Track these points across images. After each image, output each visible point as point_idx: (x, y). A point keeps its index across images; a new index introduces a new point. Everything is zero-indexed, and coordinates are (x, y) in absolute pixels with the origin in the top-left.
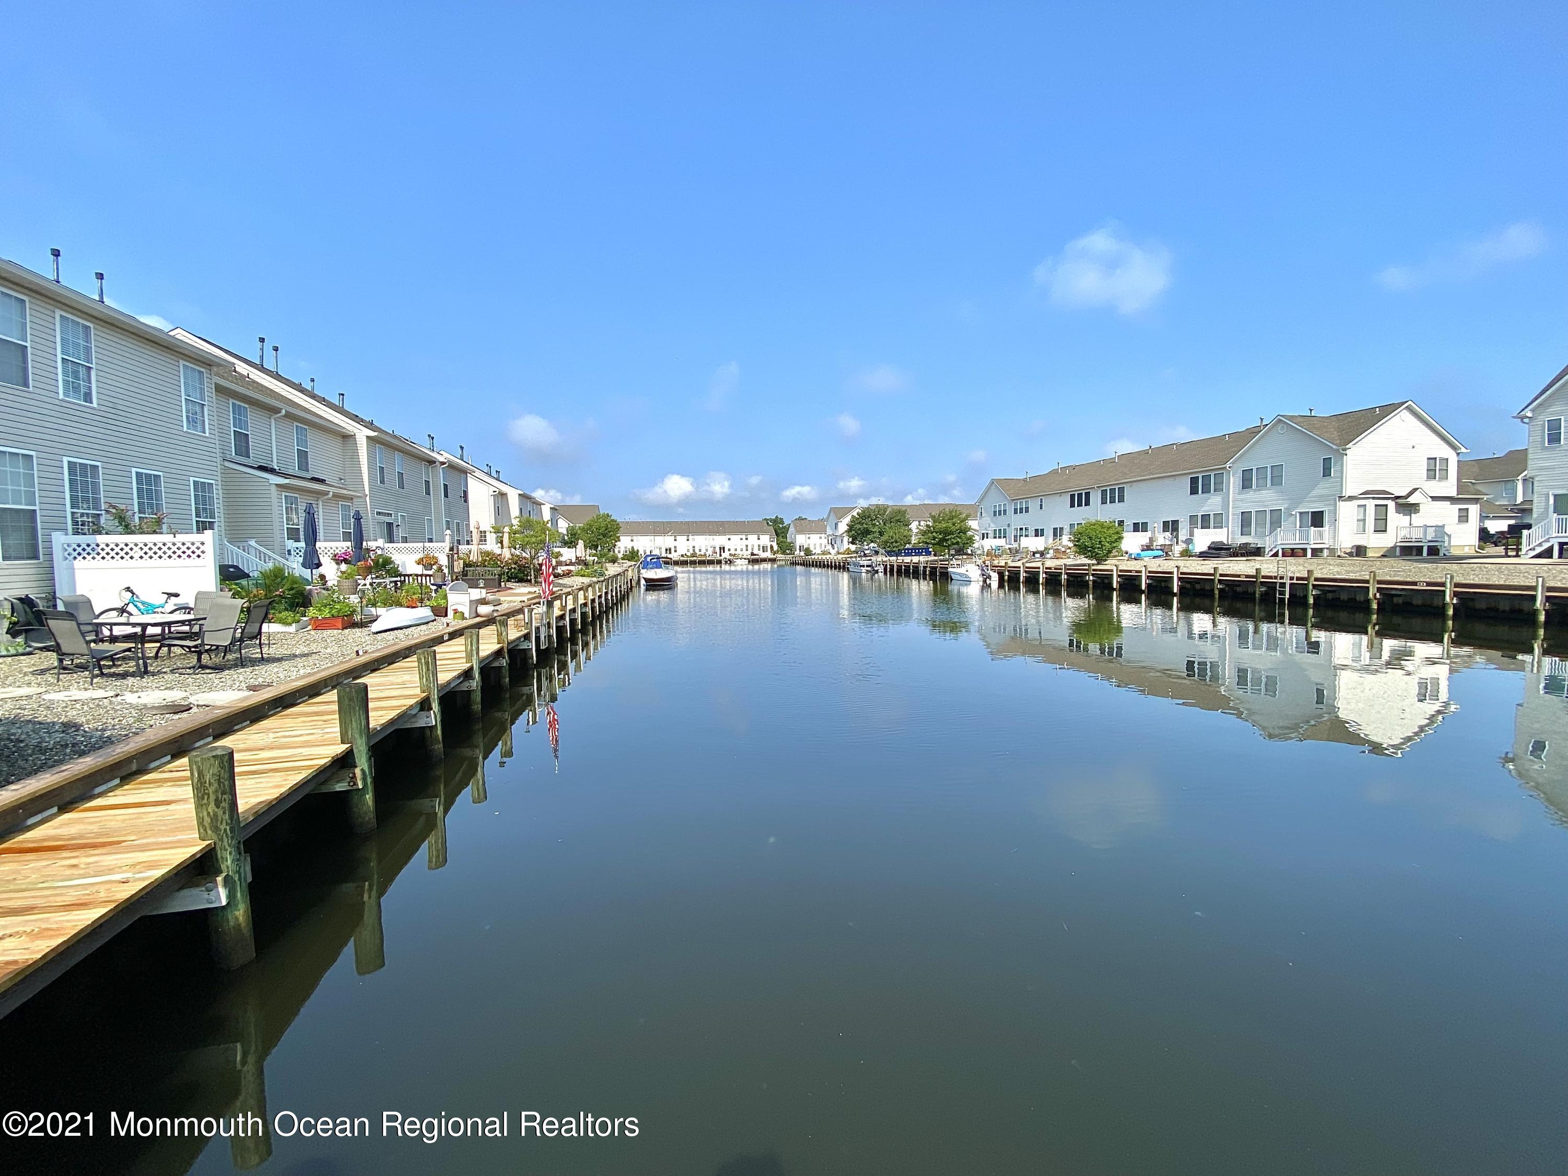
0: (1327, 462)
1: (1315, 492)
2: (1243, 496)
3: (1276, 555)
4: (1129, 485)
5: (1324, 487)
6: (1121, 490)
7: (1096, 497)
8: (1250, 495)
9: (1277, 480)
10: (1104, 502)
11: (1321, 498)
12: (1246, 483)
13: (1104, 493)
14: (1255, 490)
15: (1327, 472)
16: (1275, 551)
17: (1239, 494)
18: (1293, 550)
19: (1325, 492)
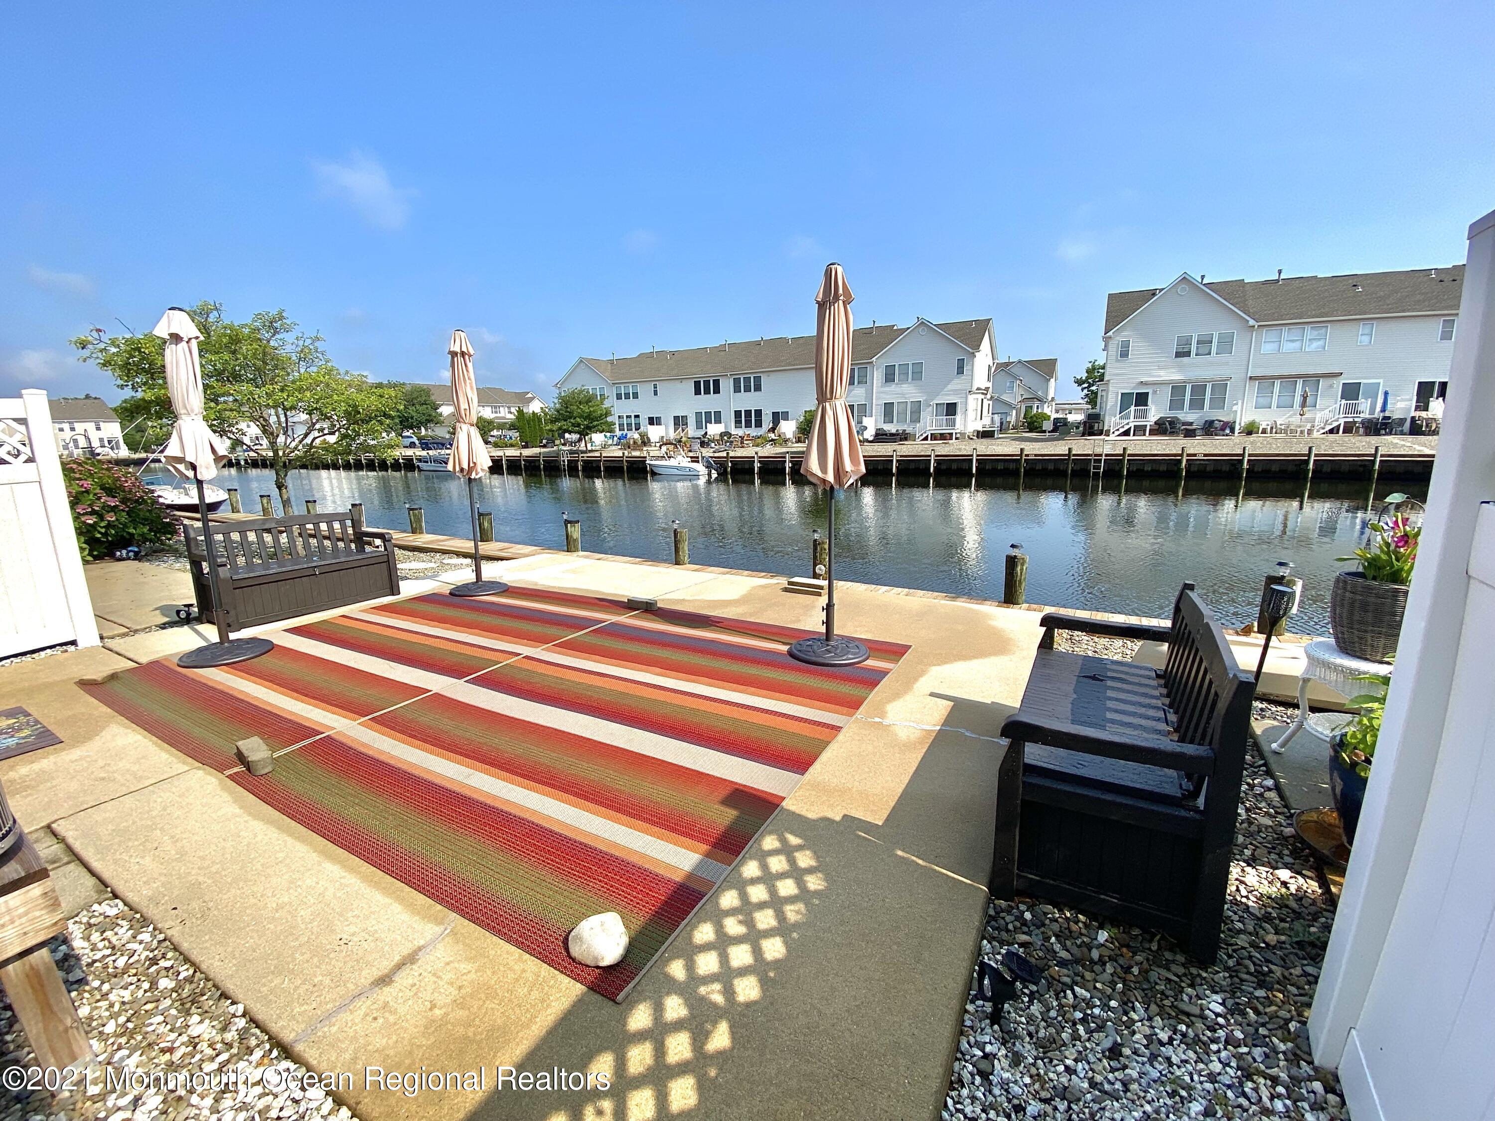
0: (961, 363)
1: (950, 387)
2: (887, 389)
3: (926, 439)
4: (766, 374)
5: (957, 383)
6: (758, 380)
7: (727, 385)
8: (892, 387)
9: (918, 374)
10: (737, 390)
11: (956, 392)
12: (889, 377)
13: (737, 382)
14: (897, 384)
15: (960, 370)
16: (924, 435)
17: (882, 387)
18: (941, 434)
19: (959, 387)
